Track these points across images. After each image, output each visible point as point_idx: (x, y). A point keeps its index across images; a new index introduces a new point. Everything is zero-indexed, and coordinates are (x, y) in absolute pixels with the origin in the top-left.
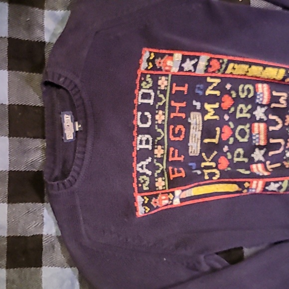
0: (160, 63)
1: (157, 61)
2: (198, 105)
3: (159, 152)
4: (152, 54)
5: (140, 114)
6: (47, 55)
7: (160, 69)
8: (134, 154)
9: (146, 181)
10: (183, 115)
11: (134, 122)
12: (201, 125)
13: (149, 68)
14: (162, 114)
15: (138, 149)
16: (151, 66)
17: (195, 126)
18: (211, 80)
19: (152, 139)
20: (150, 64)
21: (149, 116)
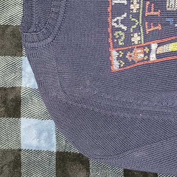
3: (135, 7)
15: (113, 4)
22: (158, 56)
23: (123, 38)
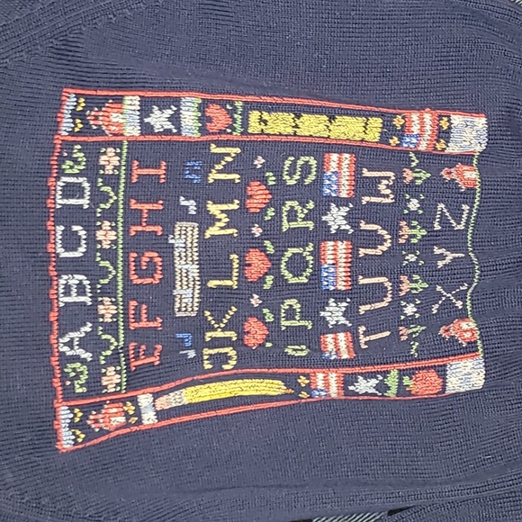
0: (96, 118)
1: (91, 114)
2: (191, 205)
3: (107, 310)
4: (82, 100)
5: (60, 228)
7: (100, 132)
8: (53, 316)
9: (82, 373)
10: (158, 229)
11: (50, 248)
12: (196, 249)
13: (77, 130)
14: (109, 228)
15: (62, 305)
16: (81, 126)
17: (184, 250)
18: (218, 149)
19: (88, 282)
20: (78, 121)
21: (82, 233)
22: (161, 414)
23: (84, 378)
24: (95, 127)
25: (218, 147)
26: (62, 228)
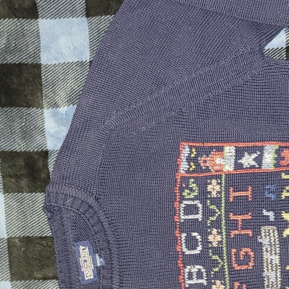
0: (205, 162)
1: (201, 160)
2: (271, 215)
3: (218, 288)
4: (194, 150)
5: (184, 235)
6: (51, 168)
7: (207, 170)
10: (250, 232)
11: (178, 248)
12: (278, 246)
13: (191, 169)
14: (216, 233)
15: (187, 286)
16: (194, 167)
17: (270, 247)
18: (286, 176)
19: (205, 270)
20: (192, 164)
21: (199, 237)
24: (204, 168)
25: (286, 174)
26: (185, 235)
